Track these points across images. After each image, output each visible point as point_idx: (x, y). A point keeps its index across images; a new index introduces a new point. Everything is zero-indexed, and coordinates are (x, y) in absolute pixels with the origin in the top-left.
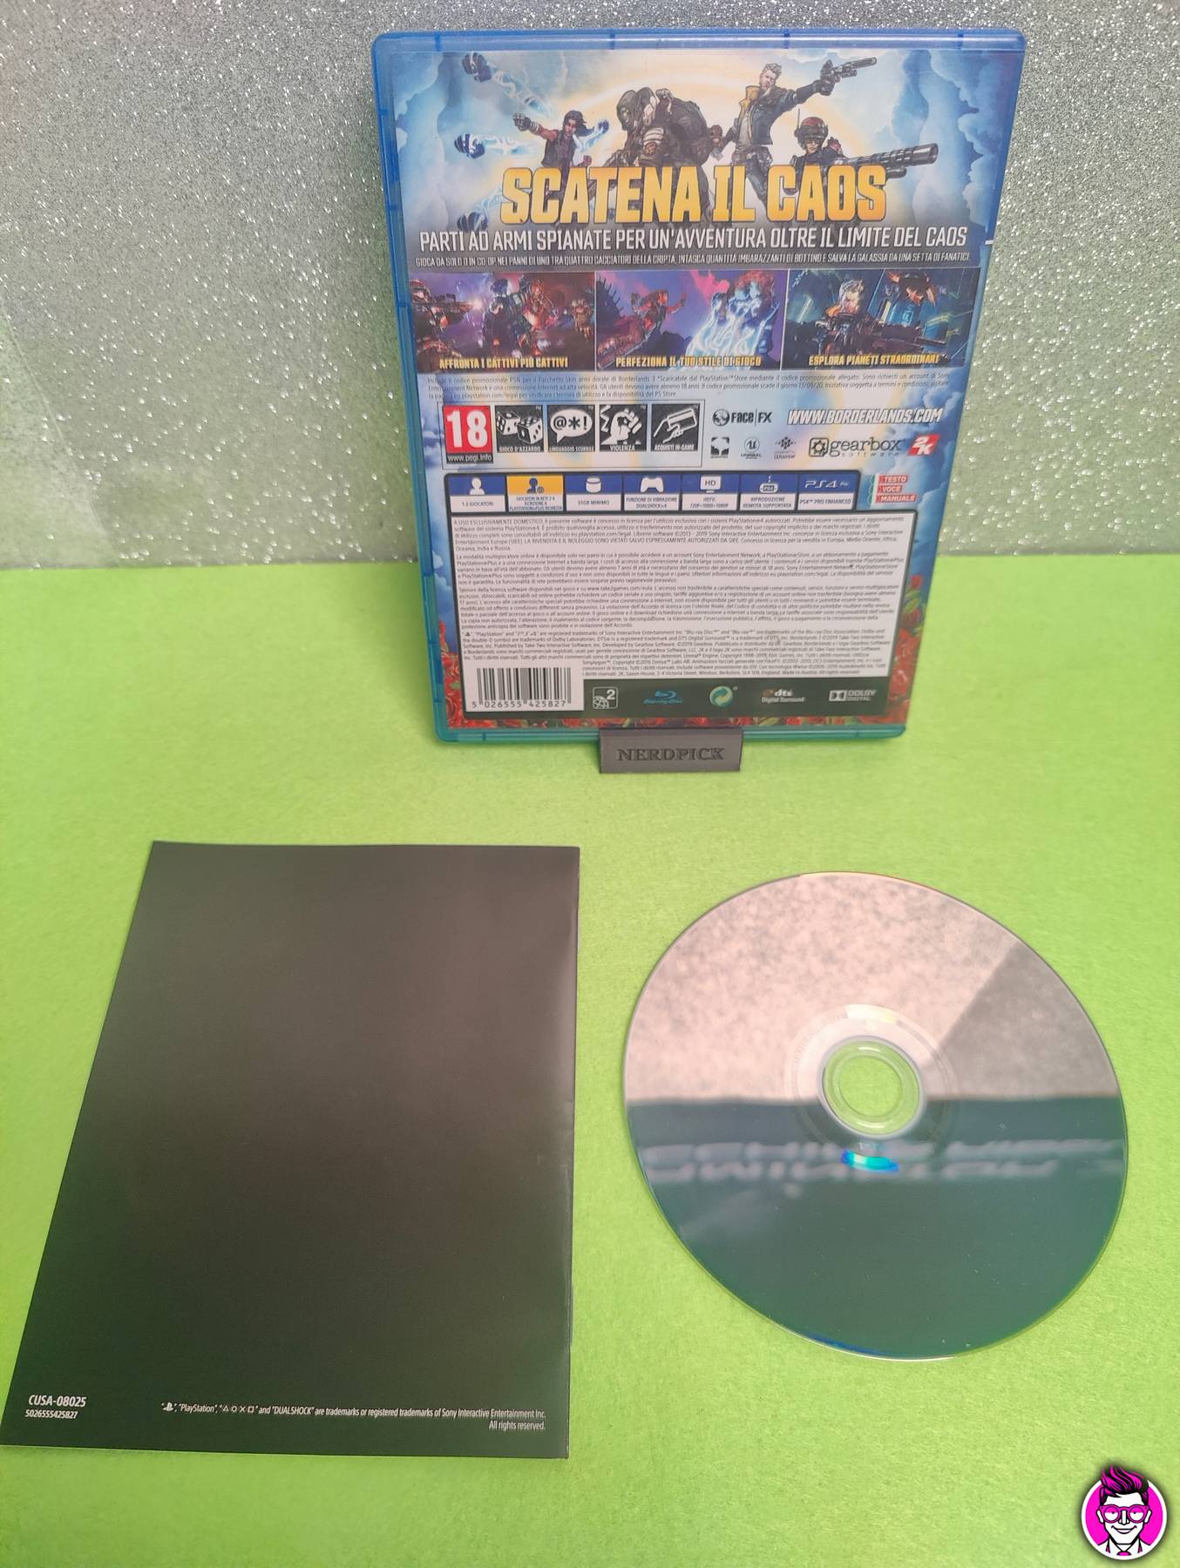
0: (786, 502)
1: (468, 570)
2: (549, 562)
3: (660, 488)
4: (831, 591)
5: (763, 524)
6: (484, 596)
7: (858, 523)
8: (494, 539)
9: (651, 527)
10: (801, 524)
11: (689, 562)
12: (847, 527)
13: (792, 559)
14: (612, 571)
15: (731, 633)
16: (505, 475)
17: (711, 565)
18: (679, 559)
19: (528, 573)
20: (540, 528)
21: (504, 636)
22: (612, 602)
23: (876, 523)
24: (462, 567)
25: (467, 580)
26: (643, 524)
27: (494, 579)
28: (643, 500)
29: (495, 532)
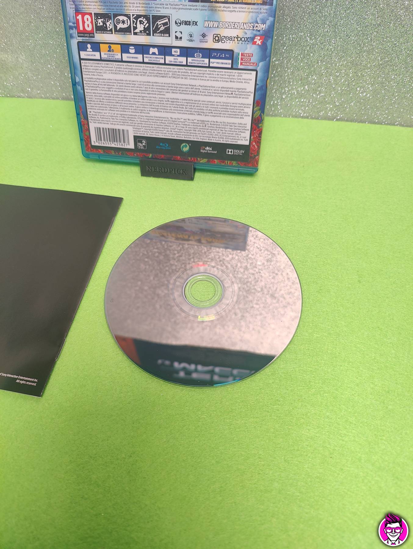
0: (205, 62)
1: (88, 84)
2: (117, 83)
3: (157, 53)
4: (225, 104)
5: (197, 72)
6: (95, 96)
7: (233, 74)
8: (97, 71)
9: (154, 70)
10: (211, 73)
11: (169, 87)
12: (229, 76)
13: (209, 88)
14: (141, 89)
15: (187, 120)
16: (99, 43)
17: (178, 89)
18: (166, 85)
19: (110, 87)
20: (114, 67)
21: (103, 114)
22: (142, 102)
23: (241, 74)
24: (86, 82)
25: (88, 88)
26: (151, 69)
27: (98, 89)
28: (151, 57)
29: (97, 68)
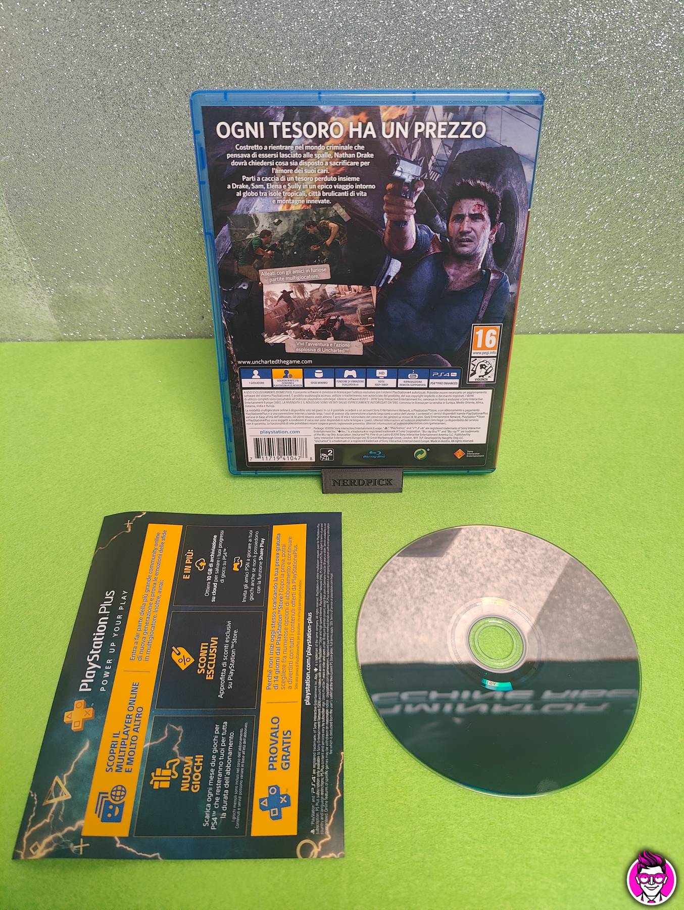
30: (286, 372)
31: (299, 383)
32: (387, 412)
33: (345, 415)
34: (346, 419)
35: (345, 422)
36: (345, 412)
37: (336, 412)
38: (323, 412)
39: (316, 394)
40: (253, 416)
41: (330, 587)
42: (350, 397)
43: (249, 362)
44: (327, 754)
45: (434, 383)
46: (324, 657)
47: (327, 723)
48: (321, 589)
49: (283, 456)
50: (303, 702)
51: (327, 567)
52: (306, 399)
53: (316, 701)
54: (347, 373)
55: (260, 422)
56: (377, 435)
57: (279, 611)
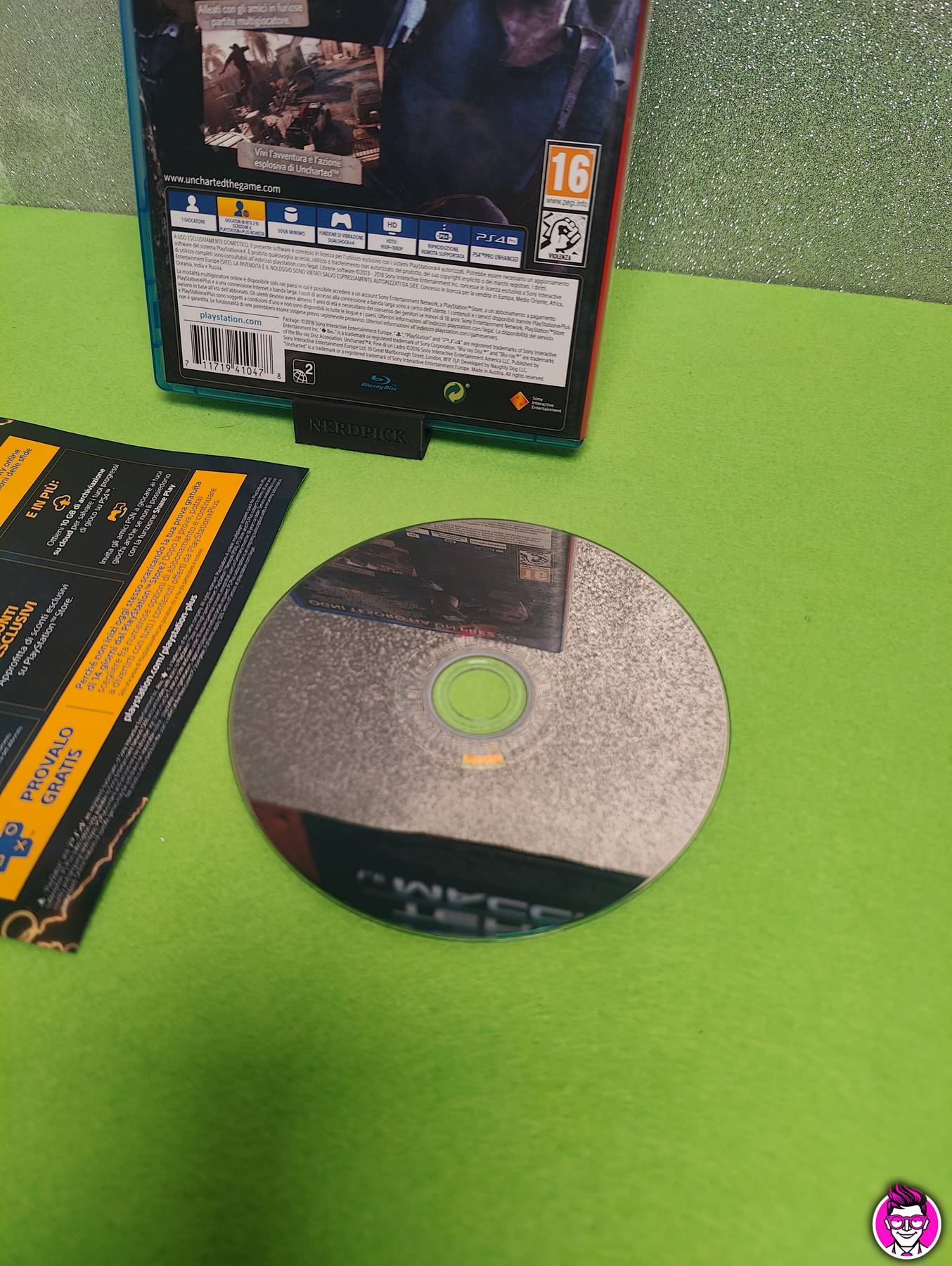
30: (240, 205)
31: (259, 228)
32: (400, 303)
33: (332, 300)
34: (334, 307)
35: (334, 314)
36: (333, 294)
37: (319, 292)
38: (297, 290)
39: (287, 253)
40: (189, 282)
41: (242, 566)
42: (341, 267)
43: (181, 180)
44: (121, 795)
45: (481, 254)
46: (186, 660)
47: (143, 752)
48: (228, 566)
49: (236, 365)
50: (122, 715)
51: (250, 537)
52: (269, 261)
53: (141, 718)
54: (337, 218)
55: (199, 296)
56: (385, 345)
57: (149, 585)
